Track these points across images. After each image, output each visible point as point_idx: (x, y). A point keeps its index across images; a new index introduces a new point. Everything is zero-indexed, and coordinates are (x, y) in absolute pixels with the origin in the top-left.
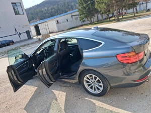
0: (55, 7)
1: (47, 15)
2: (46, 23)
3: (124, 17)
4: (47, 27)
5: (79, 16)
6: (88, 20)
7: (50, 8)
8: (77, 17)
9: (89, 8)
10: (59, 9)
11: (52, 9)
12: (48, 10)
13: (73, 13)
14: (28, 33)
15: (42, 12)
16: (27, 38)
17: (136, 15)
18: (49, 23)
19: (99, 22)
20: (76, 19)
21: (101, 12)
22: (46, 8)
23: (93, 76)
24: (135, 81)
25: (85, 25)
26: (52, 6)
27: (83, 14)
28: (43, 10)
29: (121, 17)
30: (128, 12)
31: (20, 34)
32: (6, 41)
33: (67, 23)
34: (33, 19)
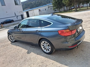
0: (39, 1)
1: (34, 6)
2: (33, 11)
3: (81, 9)
4: (33, 13)
5: (53, 7)
6: (58, 10)
7: (36, 2)
8: (52, 8)
9: (59, 3)
10: (41, 3)
11: (37, 3)
12: (35, 3)
13: (49, 5)
14: (22, 16)
15: (32, 4)
16: (21, 19)
17: (88, 8)
18: (35, 11)
19: (65, 11)
20: (51, 9)
21: (66, 5)
22: (34, 2)
23: (46, 42)
24: (68, 47)
25: (56, 13)
26: (38, 1)
27: (55, 6)
28: (32, 3)
29: (79, 9)
30: (84, 6)
31: (18, 16)
32: (9, 20)
33: (45, 11)
34: (26, 8)
